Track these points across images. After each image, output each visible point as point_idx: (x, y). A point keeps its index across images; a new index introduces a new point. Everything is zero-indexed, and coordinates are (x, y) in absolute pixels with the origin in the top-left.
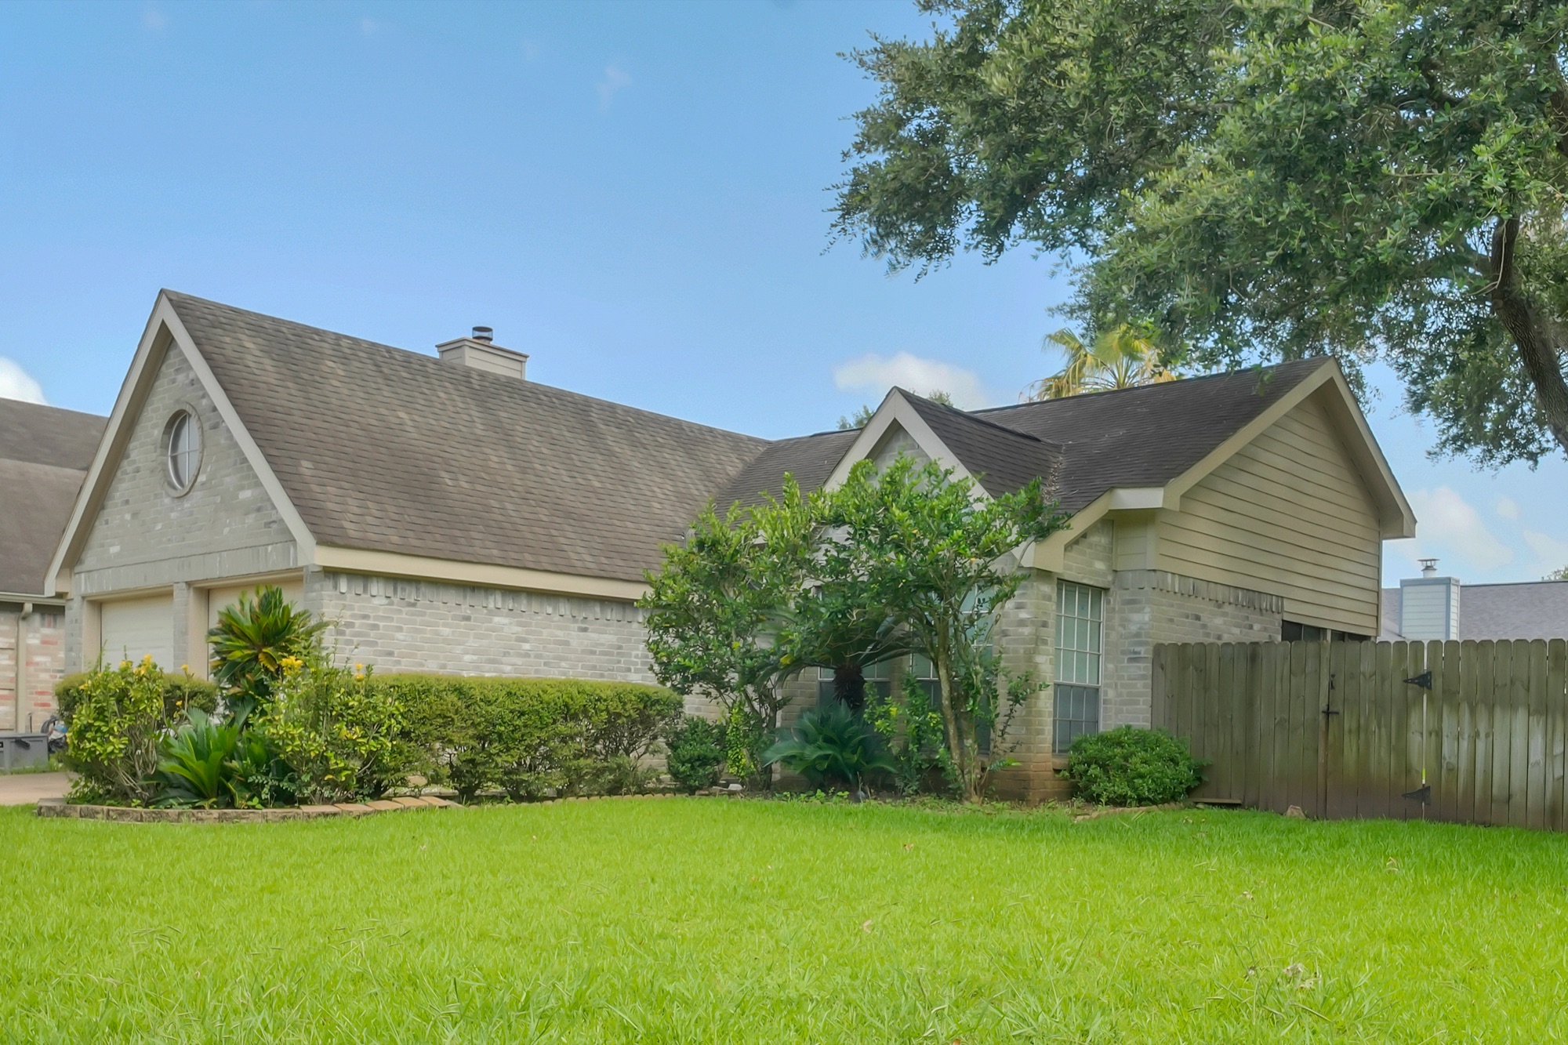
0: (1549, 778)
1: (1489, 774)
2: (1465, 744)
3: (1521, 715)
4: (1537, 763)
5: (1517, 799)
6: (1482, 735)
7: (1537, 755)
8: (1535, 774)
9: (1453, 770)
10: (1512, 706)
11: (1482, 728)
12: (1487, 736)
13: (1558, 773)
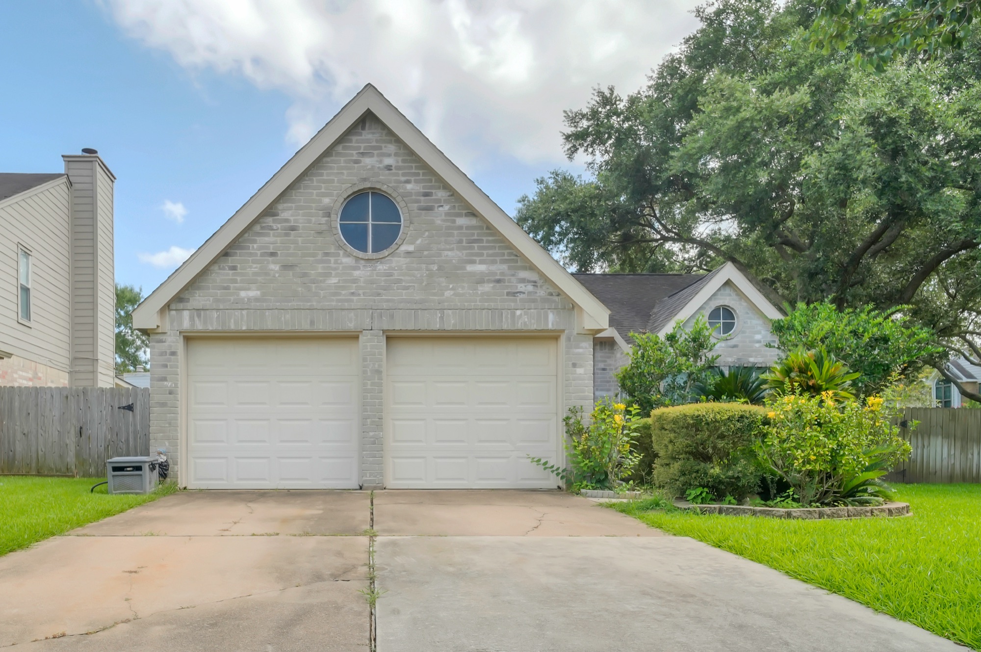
0: (950, 464)
1: (928, 463)
2: (919, 451)
3: (940, 438)
4: (945, 458)
5: (938, 473)
6: (926, 447)
7: (945, 455)
8: (945, 463)
9: (915, 461)
10: (937, 435)
11: (926, 444)
12: (928, 447)
13: (953, 462)
